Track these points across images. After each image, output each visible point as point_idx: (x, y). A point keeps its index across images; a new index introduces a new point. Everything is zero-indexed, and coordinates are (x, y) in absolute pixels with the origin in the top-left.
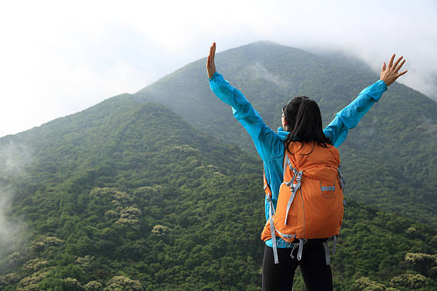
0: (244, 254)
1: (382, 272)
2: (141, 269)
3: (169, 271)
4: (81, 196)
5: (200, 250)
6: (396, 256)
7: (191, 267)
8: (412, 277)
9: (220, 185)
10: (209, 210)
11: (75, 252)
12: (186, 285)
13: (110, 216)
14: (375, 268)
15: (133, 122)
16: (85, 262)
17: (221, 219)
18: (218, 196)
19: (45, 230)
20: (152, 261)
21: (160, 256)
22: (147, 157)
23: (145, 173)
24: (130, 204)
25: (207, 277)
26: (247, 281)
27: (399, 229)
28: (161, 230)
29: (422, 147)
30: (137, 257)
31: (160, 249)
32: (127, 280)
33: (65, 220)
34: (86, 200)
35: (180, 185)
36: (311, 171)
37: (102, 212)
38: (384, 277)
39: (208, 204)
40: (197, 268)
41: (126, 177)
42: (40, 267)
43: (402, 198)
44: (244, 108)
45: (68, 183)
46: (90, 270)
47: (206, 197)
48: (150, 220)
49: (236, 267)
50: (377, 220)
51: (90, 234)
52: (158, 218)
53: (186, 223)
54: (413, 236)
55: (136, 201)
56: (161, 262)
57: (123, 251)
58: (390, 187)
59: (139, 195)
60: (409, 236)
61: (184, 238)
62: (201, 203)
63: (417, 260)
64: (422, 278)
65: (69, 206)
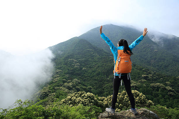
0: (104, 75)
1: (136, 79)
2: (80, 78)
3: (86, 78)
4: (66, 61)
5: (94, 74)
6: (140, 75)
7: (92, 77)
8: (143, 80)
9: (99, 59)
10: (96, 65)
11: (65, 73)
12: (90, 82)
13: (73, 65)
14: (135, 78)
15: (78, 44)
16: (67, 76)
17: (99, 67)
18: (98, 61)
19: (58, 68)
20: (82, 76)
21: (84, 75)
22: (81, 52)
23: (81, 56)
24: (77, 63)
25: (95, 80)
26: (105, 81)
27: (141, 69)
28: (84, 69)
29: (147, 50)
30: (79, 75)
31: (84, 73)
32: (77, 80)
33: (63, 66)
34: (67, 62)
35: (89, 58)
37: (71, 64)
38: (137, 80)
39: (96, 63)
40: (93, 78)
41: (76, 56)
42: (58, 76)
43: (142, 62)
44: (109, 41)
45: (63, 58)
46: (68, 77)
47: (95, 61)
48: (82, 66)
49: (102, 78)
50: (136, 67)
51: (68, 70)
52: (84, 66)
53: (90, 67)
54: (144, 71)
55: (79, 62)
57: (76, 74)
58: (139, 59)
59: (79, 61)
60: (143, 71)
61: (90, 71)
62: (94, 63)
63: (144, 76)
64: (145, 80)
65: (63, 63)
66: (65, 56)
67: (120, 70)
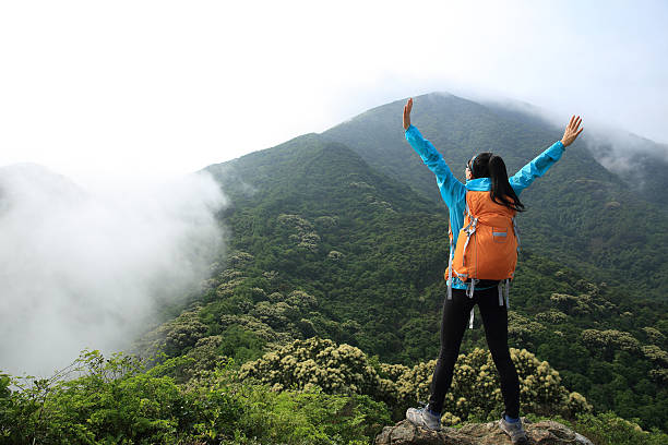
0: (408, 282)
1: (529, 308)
2: (317, 287)
3: (341, 290)
4: (270, 221)
5: (369, 275)
6: (543, 295)
7: (360, 290)
8: (555, 314)
9: (391, 220)
10: (379, 242)
11: (262, 267)
12: (355, 304)
13: (293, 240)
14: (523, 304)
15: (317, 159)
16: (271, 275)
17: (389, 250)
18: (388, 230)
19: (239, 246)
20: (326, 281)
21: (334, 276)
22: (328, 190)
23: (325, 205)
24: (311, 230)
25: (373, 298)
26: (408, 306)
27: (548, 272)
28: (336, 255)
29: (578, 200)
30: (315, 276)
31: (334, 272)
32: (305, 294)
33: (256, 240)
34: (274, 225)
35: (356, 217)
36: (485, 218)
37: (287, 235)
38: (530, 313)
39: (379, 237)
40: (365, 291)
41: (308, 207)
42: (235, 276)
43: (554, 244)
44: (434, 158)
45: (260, 208)
46: (273, 283)
47: (377, 230)
48: (327, 245)
49: (400, 293)
50: (529, 262)
51: (276, 255)
52: (334, 245)
53: (358, 252)
54: (560, 279)
55: (316, 229)
56: (334, 282)
57: (302, 270)
58: (545, 234)
59: (319, 223)
60: (556, 278)
61: (356, 265)
62: (373, 234)
63: (561, 300)
64: (563, 315)
65: (260, 227)
66: (267, 202)
67: (473, 266)
